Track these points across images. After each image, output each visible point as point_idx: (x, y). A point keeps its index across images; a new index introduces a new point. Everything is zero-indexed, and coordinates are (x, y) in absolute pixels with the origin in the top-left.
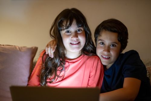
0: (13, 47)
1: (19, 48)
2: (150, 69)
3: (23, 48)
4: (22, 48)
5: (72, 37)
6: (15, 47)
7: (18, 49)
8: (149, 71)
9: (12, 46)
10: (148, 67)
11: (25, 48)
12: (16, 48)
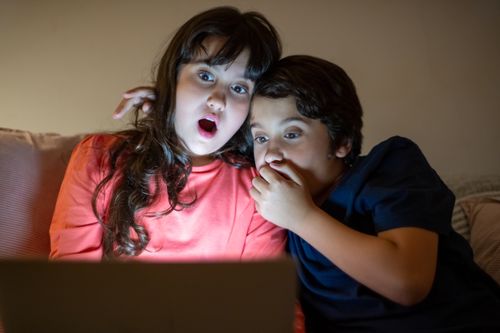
0: (13, 133)
1: (33, 138)
2: (469, 207)
3: (46, 138)
4: (41, 137)
5: (210, 99)
6: (19, 134)
7: (31, 142)
8: (468, 214)
9: (11, 130)
10: (464, 199)
11: (53, 138)
12: (22, 138)
